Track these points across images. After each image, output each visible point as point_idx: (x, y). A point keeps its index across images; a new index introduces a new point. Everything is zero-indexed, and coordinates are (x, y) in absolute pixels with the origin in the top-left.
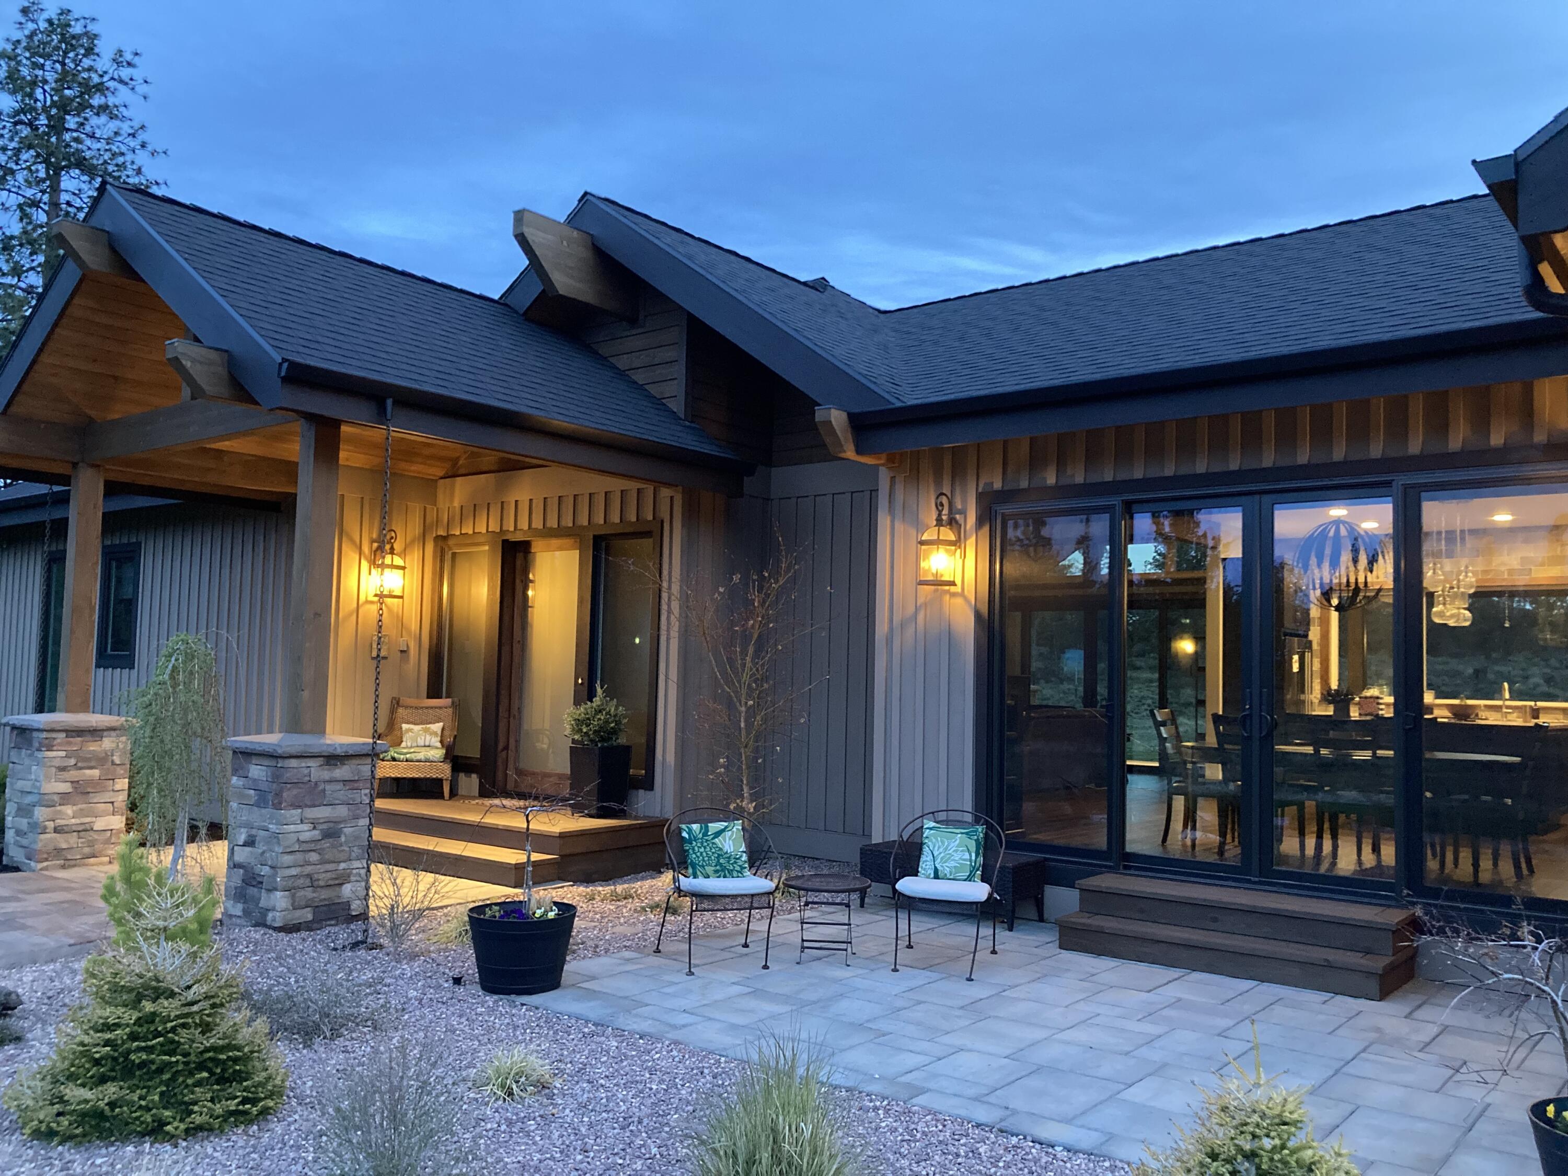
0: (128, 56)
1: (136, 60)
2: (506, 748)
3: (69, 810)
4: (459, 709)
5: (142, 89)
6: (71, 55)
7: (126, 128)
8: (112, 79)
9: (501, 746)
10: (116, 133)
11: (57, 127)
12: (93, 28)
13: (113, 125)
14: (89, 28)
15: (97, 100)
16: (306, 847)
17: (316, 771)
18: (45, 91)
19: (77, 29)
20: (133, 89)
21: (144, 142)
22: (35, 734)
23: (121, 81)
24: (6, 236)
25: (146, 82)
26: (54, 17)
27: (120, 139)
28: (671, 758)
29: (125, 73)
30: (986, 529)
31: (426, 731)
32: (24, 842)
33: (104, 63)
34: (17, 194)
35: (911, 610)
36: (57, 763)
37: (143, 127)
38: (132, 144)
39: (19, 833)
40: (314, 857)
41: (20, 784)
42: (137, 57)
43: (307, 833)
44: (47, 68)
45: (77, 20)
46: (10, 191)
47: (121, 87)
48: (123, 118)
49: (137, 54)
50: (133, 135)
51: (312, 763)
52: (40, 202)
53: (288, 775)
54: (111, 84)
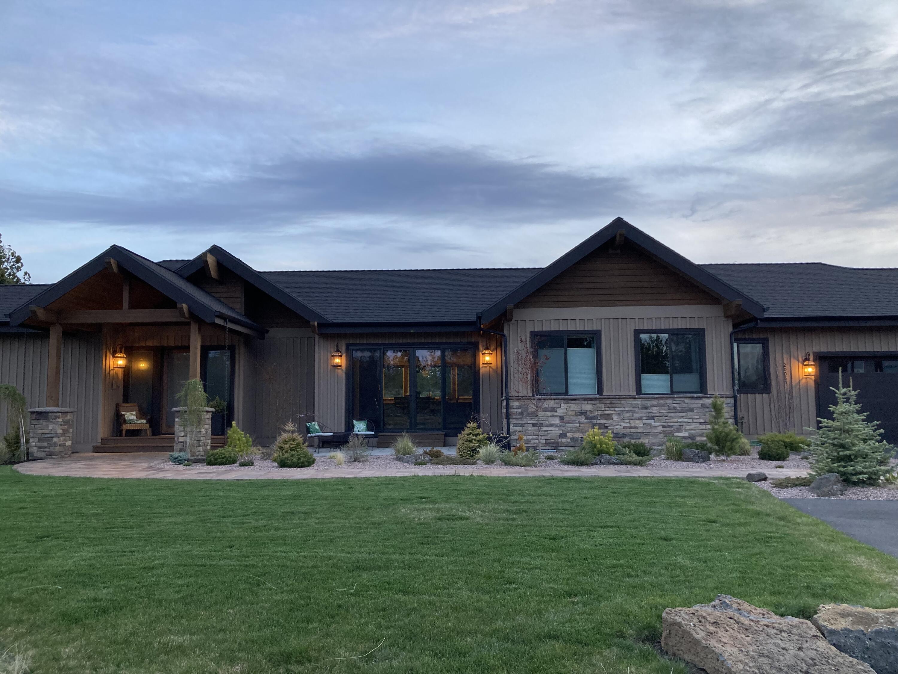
2: (163, 419)
3: (62, 439)
4: (138, 408)
16: (203, 435)
30: (347, 353)
32: (45, 450)
36: (60, 423)
39: (41, 448)
40: (205, 438)
41: (42, 431)
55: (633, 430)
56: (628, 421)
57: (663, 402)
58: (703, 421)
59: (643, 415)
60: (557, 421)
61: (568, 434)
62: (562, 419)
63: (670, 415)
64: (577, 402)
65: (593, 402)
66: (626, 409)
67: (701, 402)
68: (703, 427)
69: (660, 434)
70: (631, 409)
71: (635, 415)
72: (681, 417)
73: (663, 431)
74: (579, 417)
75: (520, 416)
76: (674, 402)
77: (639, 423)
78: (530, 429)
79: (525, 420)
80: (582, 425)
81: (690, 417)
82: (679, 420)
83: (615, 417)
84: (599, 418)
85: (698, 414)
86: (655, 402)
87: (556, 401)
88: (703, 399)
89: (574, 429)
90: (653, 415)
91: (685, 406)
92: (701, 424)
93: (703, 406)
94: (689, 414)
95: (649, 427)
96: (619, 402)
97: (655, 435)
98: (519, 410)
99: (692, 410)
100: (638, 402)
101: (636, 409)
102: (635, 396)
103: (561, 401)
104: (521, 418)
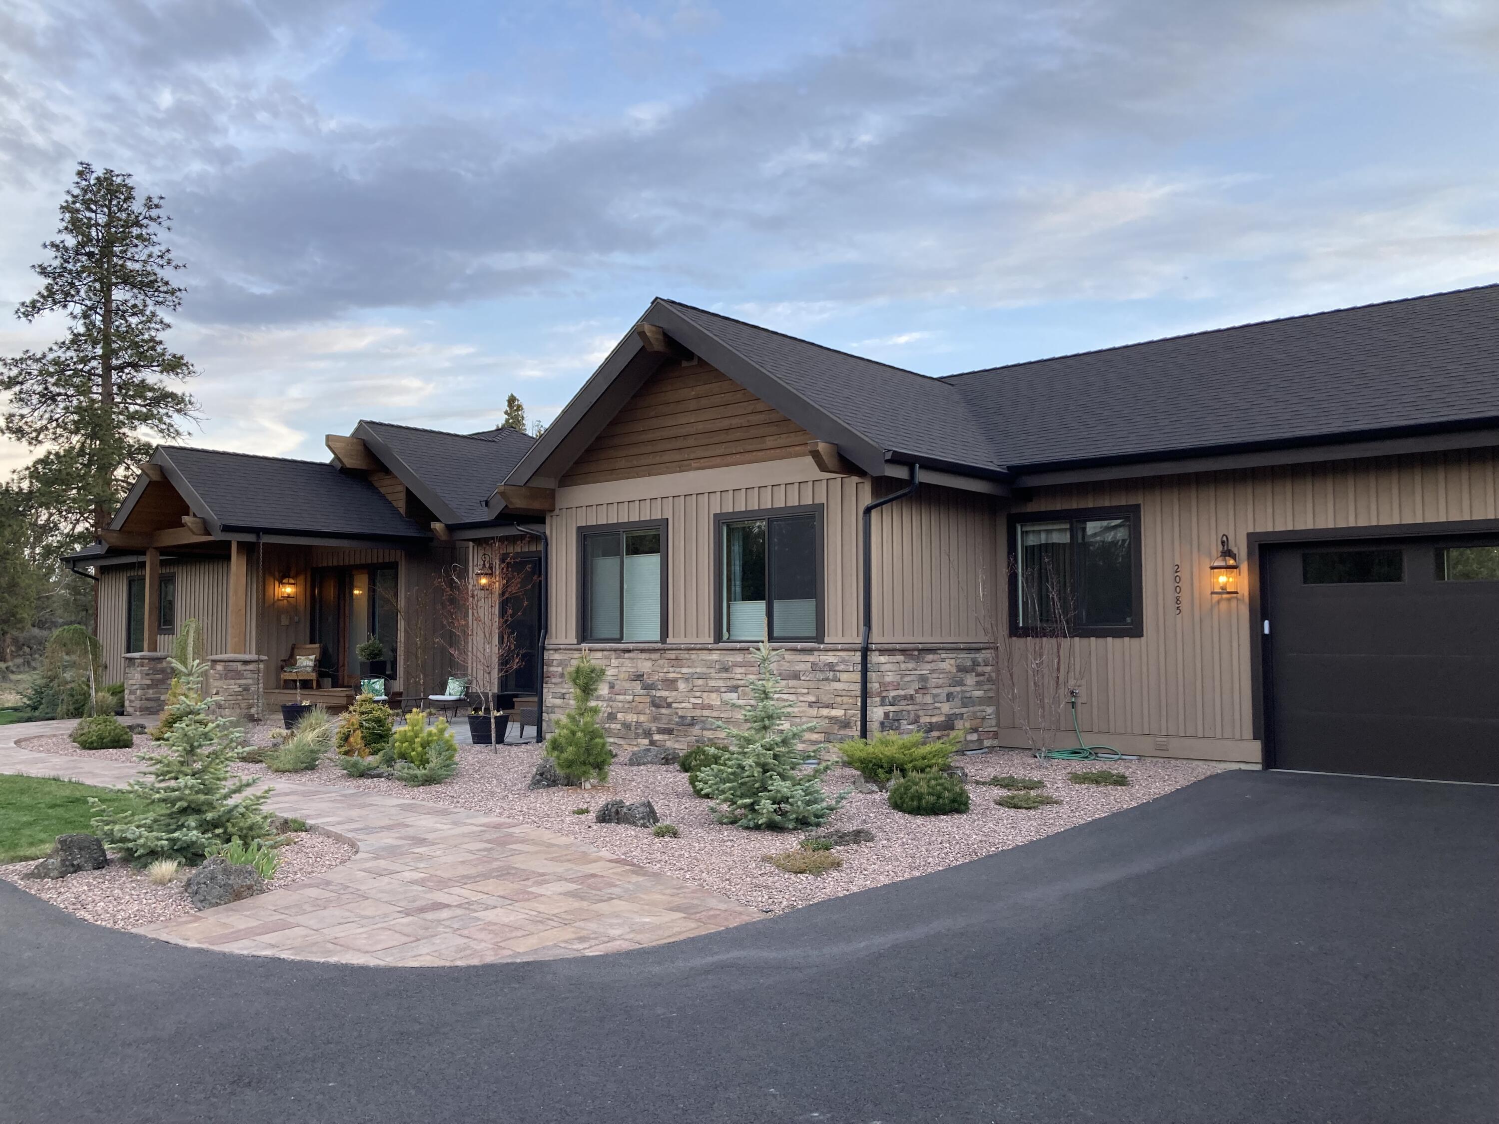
1: (162, 202)
2: (343, 666)
4: (323, 649)
5: (166, 223)
6: (115, 202)
8: (145, 218)
11: (107, 253)
12: (130, 182)
13: (147, 251)
14: (127, 182)
15: (135, 231)
16: (236, 694)
18: (97, 229)
20: (160, 224)
21: (169, 260)
23: (151, 219)
24: (74, 335)
26: (101, 175)
27: (152, 260)
29: (154, 213)
30: (502, 569)
31: (308, 659)
32: (133, 705)
33: (137, 206)
34: (81, 304)
36: (145, 672)
37: (168, 251)
38: (161, 263)
39: (131, 701)
40: (240, 697)
41: (131, 682)
43: (237, 688)
44: (99, 211)
45: (118, 176)
46: (76, 303)
47: (150, 223)
48: (154, 244)
50: (162, 257)
51: (238, 664)
52: (97, 308)
53: (230, 668)
54: (145, 222)
55: (706, 713)
56: (698, 694)
58: (813, 699)
59: (720, 683)
61: (619, 716)
62: (611, 686)
64: (631, 655)
65: (654, 656)
66: (698, 670)
67: (811, 658)
68: (814, 712)
70: (704, 670)
71: (712, 683)
74: (634, 683)
75: (560, 680)
77: (714, 699)
79: (566, 686)
80: (637, 699)
81: (793, 691)
83: (682, 685)
84: (660, 687)
85: (805, 684)
86: (739, 658)
87: (605, 653)
88: (816, 653)
89: (627, 706)
90: (735, 683)
91: (785, 666)
92: (811, 705)
93: (814, 667)
94: (792, 683)
95: (729, 708)
96: (687, 656)
98: (558, 669)
99: (796, 676)
100: (715, 656)
101: (712, 670)
102: (710, 646)
103: (613, 653)
104: (562, 682)
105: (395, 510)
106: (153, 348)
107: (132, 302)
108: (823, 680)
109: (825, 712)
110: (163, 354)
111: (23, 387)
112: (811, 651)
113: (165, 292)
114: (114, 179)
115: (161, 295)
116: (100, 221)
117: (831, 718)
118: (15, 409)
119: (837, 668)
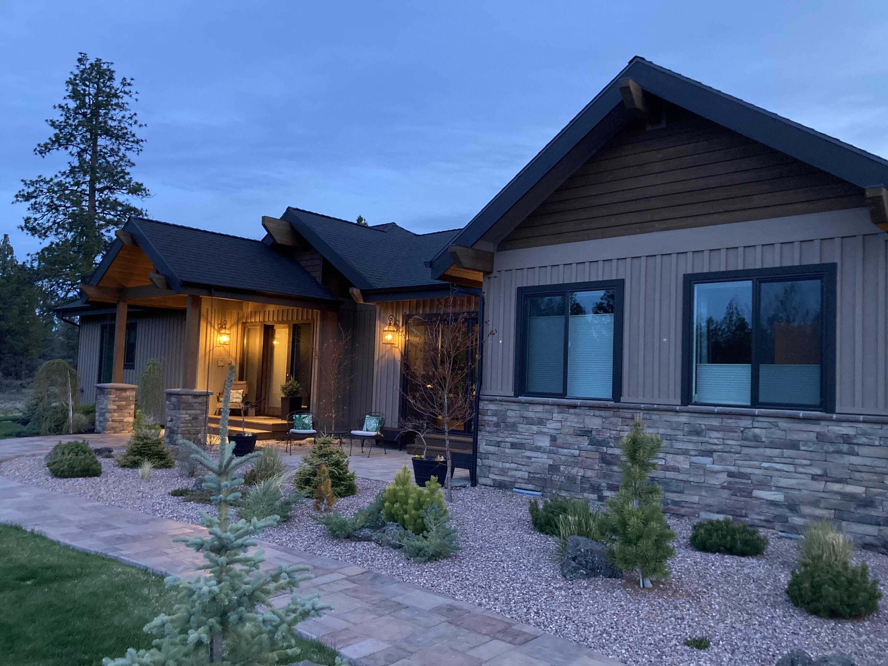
0: (128, 81)
1: (132, 82)
2: (265, 399)
3: (116, 415)
4: (249, 386)
5: (135, 96)
6: (102, 81)
7: (127, 114)
8: (121, 92)
9: (263, 397)
10: (123, 117)
11: (95, 114)
12: (112, 68)
13: (122, 114)
14: (110, 67)
15: (114, 101)
16: (187, 422)
17: (190, 399)
18: (90, 98)
19: (105, 67)
20: (131, 96)
21: (136, 121)
22: (106, 390)
23: (125, 93)
24: (72, 167)
25: (137, 93)
26: (94, 62)
27: (125, 120)
28: (315, 401)
29: (127, 89)
30: (404, 327)
31: (237, 392)
32: (102, 424)
33: (117, 84)
34: (77, 147)
35: (384, 352)
36: (112, 399)
37: (135, 114)
38: (130, 122)
39: (100, 422)
40: (190, 425)
41: (101, 406)
42: (132, 81)
43: (187, 417)
44: (91, 86)
45: (104, 63)
46: (74, 146)
47: (125, 95)
48: (126, 110)
49: (132, 79)
50: (131, 118)
51: (190, 397)
52: (87, 150)
53: (182, 400)
54: (121, 94)
55: (670, 475)
57: (730, 422)
58: (819, 472)
59: (690, 446)
60: (545, 442)
61: (562, 468)
62: (553, 439)
63: (746, 451)
64: (577, 411)
65: (603, 413)
67: (817, 428)
68: (820, 485)
69: (723, 488)
70: (669, 432)
71: (677, 445)
72: (769, 459)
73: (729, 483)
74: (580, 439)
75: (495, 429)
76: (756, 424)
77: (683, 462)
78: (507, 450)
79: (501, 435)
80: (583, 454)
81: (789, 460)
82: (765, 465)
84: (612, 444)
85: (808, 455)
86: (715, 422)
87: (547, 407)
88: (823, 423)
89: (570, 460)
90: (710, 447)
91: (778, 434)
92: (814, 477)
93: (821, 438)
94: (787, 452)
95: (701, 472)
96: (647, 416)
97: (711, 488)
98: (495, 419)
99: (794, 445)
100: (683, 418)
101: (679, 433)
102: (678, 408)
103: (556, 407)
104: (496, 432)
105: (313, 279)
106: (123, 177)
107: (111, 147)
108: (833, 452)
109: (837, 487)
110: (129, 182)
111: (38, 200)
112: (816, 420)
113: (133, 142)
114: (102, 65)
115: (130, 144)
116: (91, 92)
117: (844, 495)
118: (31, 214)
119: (855, 441)
